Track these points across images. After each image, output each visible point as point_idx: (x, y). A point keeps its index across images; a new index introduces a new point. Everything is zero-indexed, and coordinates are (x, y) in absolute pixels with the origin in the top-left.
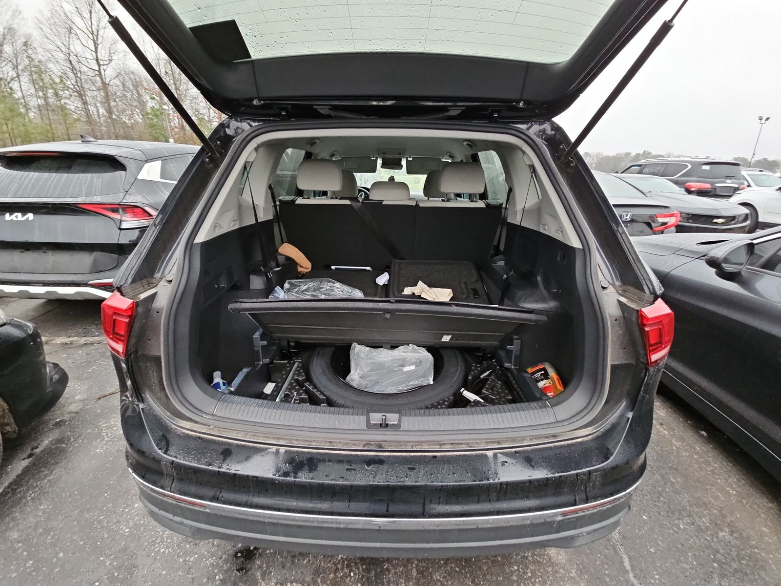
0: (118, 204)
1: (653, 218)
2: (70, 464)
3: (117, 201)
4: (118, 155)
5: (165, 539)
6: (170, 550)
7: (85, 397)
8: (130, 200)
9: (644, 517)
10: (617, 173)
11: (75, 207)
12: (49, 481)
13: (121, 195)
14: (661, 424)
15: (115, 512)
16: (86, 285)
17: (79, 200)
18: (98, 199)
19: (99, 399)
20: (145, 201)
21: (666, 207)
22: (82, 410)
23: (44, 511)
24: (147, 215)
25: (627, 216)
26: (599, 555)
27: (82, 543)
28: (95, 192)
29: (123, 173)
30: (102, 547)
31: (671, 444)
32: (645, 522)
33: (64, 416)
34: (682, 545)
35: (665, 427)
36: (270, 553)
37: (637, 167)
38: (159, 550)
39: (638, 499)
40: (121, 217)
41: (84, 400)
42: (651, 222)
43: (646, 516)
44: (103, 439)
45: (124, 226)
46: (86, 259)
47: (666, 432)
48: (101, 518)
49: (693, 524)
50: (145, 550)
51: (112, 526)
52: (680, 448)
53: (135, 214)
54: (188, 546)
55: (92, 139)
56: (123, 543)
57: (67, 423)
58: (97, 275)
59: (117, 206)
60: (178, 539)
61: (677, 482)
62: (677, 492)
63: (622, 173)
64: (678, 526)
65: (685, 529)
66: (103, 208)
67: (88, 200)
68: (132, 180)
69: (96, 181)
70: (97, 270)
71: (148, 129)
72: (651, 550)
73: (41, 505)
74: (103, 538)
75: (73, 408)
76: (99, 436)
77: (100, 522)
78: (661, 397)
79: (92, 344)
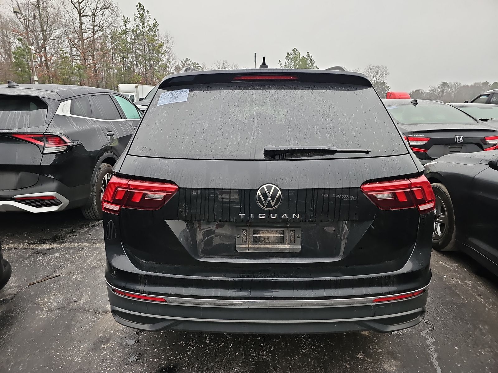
0: (43, 134)
1: (484, 140)
2: (23, 325)
3: (42, 131)
4: (42, 96)
5: (109, 363)
6: (114, 369)
7: (18, 284)
8: (52, 131)
9: (456, 348)
10: (467, 102)
11: (10, 136)
12: (9, 335)
13: (45, 127)
14: (480, 295)
15: (67, 350)
16: (11, 199)
17: (14, 131)
18: (28, 130)
19: (30, 285)
20: (62, 132)
21: (494, 131)
22: (18, 292)
23: (11, 352)
24: (63, 142)
25: (459, 139)
26: (420, 368)
27: (47, 368)
28: (25, 125)
29: (45, 110)
30: (63, 369)
31: (485, 307)
32: (456, 350)
33: (6, 297)
34: (482, 363)
35: (482, 297)
36: (185, 369)
37: (486, 97)
38: (106, 369)
39: (453, 338)
40: (44, 144)
41: (18, 286)
42: (482, 144)
43: (457, 347)
44: (43, 310)
45: (46, 151)
46: (13, 178)
47: (482, 300)
48: (58, 354)
49: (492, 351)
50: (96, 369)
51: (67, 358)
52: (491, 309)
53: (54, 142)
54: (126, 367)
55: (15, 84)
56: (79, 366)
57: (10, 301)
58: (20, 191)
59: (42, 136)
60: (118, 363)
61: (484, 328)
62: (483, 334)
63: (472, 102)
64: (480, 353)
65: (485, 354)
66: (31, 137)
67: (21, 131)
68: (52, 116)
69: (26, 117)
70: (21, 187)
71: (13, 67)
72: (458, 365)
73: (8, 349)
74: (63, 364)
75: (11, 291)
76: (38, 307)
77: (57, 356)
78: (483, 278)
79: (9, 249)
